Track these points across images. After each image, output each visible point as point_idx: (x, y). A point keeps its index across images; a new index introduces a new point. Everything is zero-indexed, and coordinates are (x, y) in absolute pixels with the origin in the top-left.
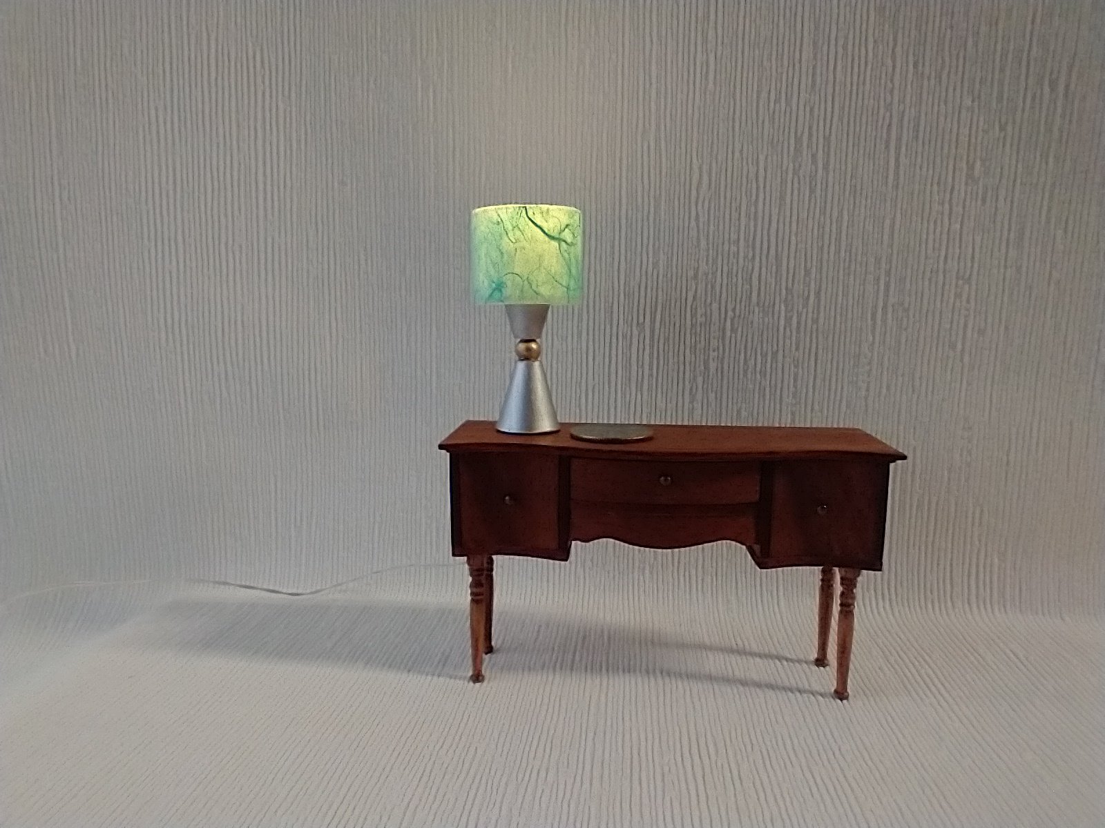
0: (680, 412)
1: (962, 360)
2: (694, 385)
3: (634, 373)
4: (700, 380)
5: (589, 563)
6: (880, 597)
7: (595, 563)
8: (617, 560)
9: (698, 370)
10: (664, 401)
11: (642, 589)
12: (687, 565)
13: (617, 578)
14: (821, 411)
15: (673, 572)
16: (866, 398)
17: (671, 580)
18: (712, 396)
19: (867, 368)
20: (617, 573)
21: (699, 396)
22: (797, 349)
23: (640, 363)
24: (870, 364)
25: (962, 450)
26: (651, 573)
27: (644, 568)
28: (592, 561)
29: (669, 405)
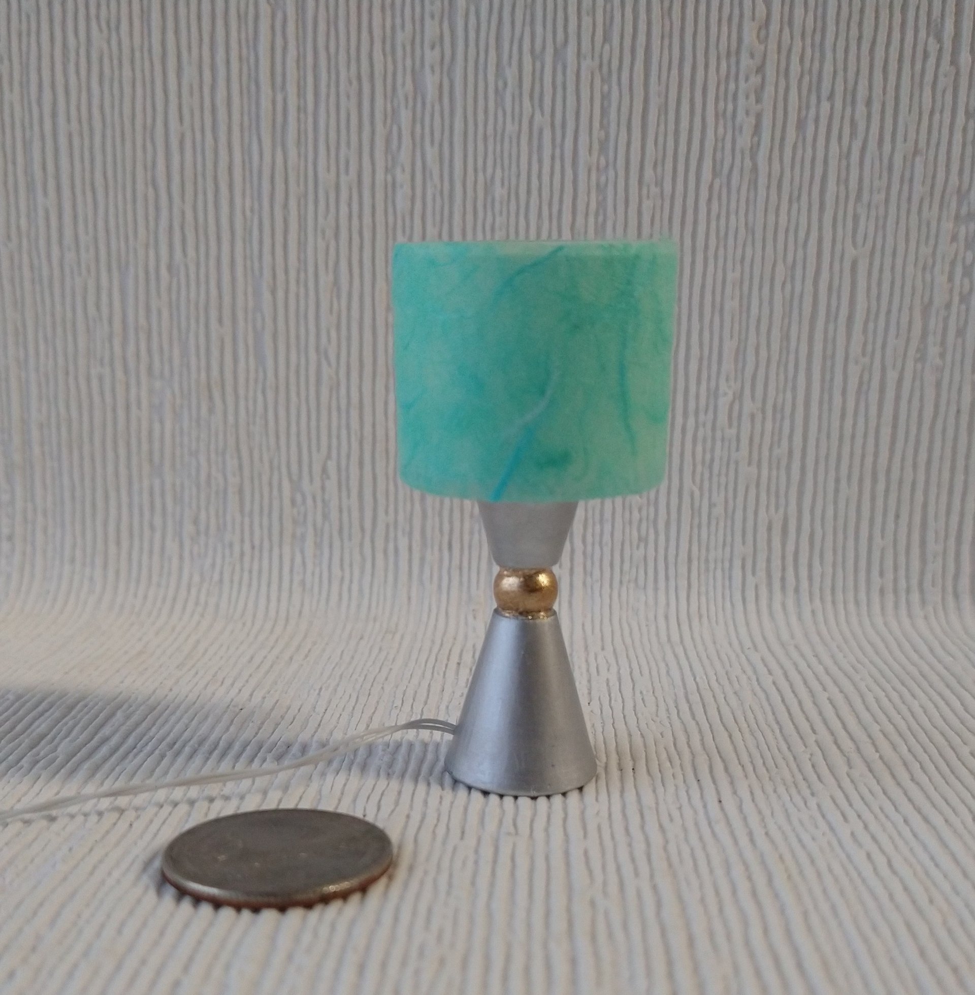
0: (366, 193)
1: (954, 62)
2: (395, 129)
3: (265, 104)
4: (405, 116)
5: (189, 528)
6: (777, 585)
7: (202, 528)
8: (247, 521)
9: (400, 92)
10: (333, 168)
11: (297, 579)
12: (392, 529)
13: (247, 559)
14: (659, 183)
15: (361, 545)
16: (754, 151)
17: (357, 557)
18: (431, 153)
19: (755, 80)
20: (247, 547)
21: (404, 156)
22: (606, 38)
23: (279, 79)
24: (761, 69)
25: (953, 263)
26: (318, 545)
27: (303, 537)
28: (196, 522)
29: (343, 178)
